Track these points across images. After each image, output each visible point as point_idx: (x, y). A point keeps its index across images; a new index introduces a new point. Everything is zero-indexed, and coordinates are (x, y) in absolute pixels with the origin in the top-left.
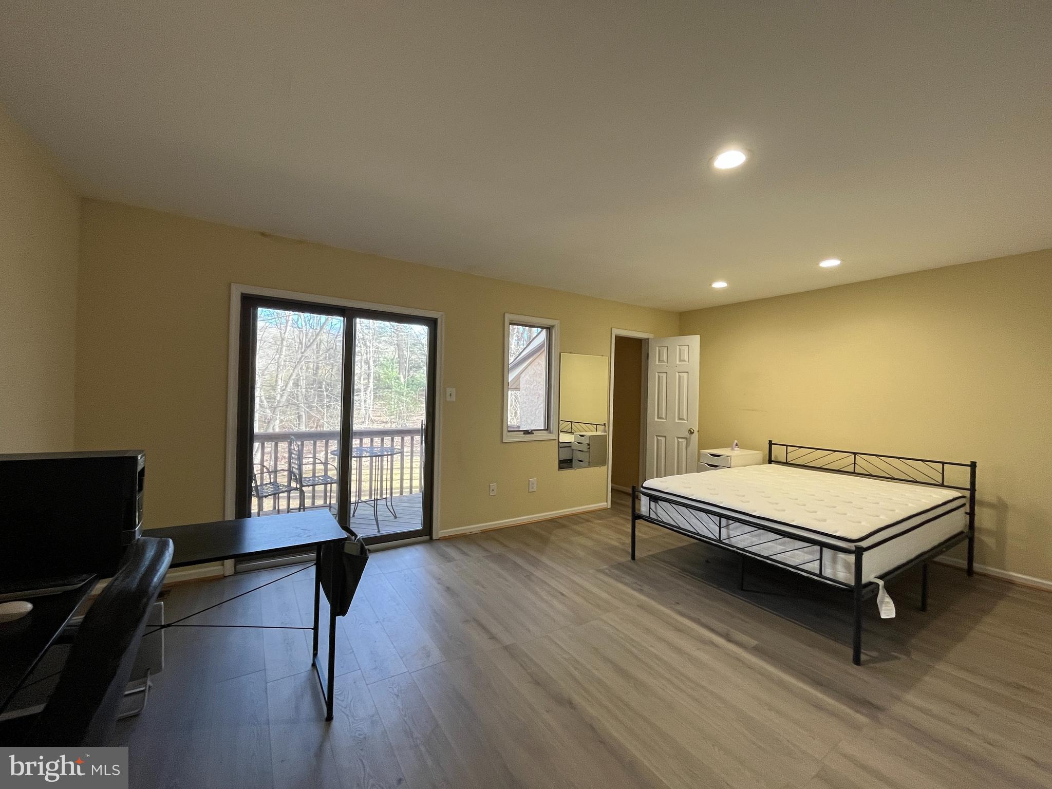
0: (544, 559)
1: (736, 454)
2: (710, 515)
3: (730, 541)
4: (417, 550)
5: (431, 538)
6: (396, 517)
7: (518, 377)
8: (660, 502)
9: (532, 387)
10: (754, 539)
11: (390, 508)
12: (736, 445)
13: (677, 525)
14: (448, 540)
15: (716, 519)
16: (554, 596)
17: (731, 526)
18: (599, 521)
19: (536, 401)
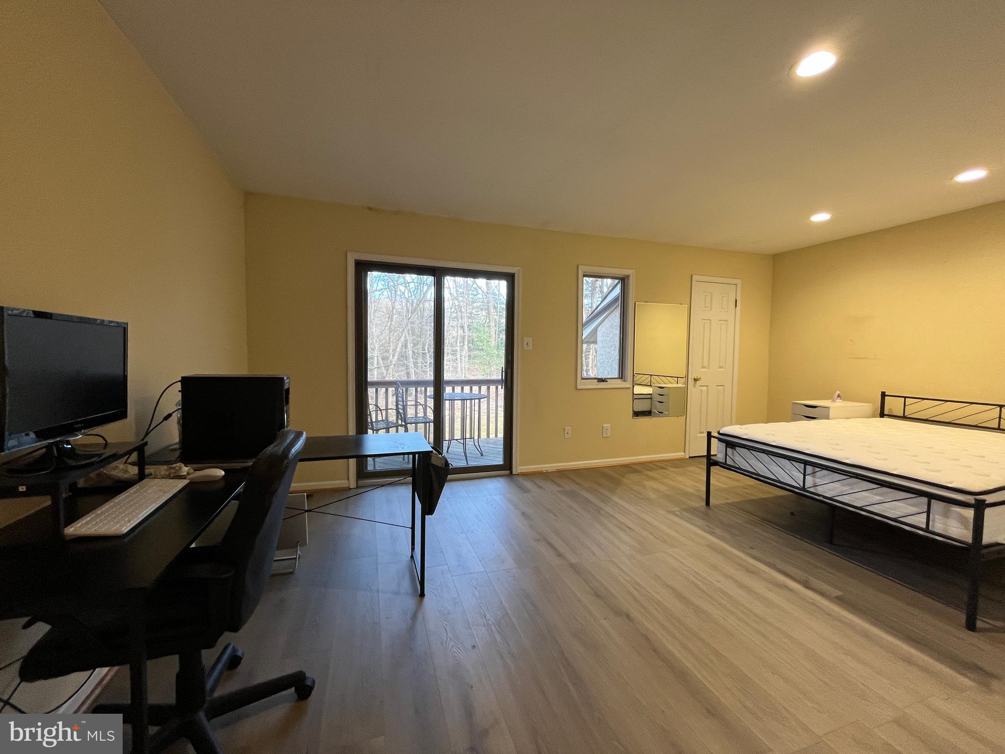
0: (616, 499)
1: (836, 406)
2: (794, 463)
3: (816, 489)
4: (498, 481)
5: (511, 473)
6: (482, 455)
7: (595, 331)
8: (738, 449)
9: (608, 339)
10: (844, 488)
11: (478, 447)
12: (839, 396)
13: (756, 472)
14: (526, 475)
15: (800, 467)
16: (622, 529)
17: (818, 474)
18: (675, 469)
19: (613, 353)
